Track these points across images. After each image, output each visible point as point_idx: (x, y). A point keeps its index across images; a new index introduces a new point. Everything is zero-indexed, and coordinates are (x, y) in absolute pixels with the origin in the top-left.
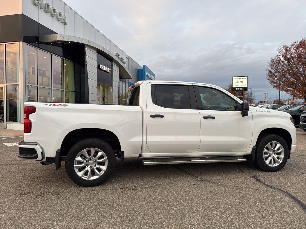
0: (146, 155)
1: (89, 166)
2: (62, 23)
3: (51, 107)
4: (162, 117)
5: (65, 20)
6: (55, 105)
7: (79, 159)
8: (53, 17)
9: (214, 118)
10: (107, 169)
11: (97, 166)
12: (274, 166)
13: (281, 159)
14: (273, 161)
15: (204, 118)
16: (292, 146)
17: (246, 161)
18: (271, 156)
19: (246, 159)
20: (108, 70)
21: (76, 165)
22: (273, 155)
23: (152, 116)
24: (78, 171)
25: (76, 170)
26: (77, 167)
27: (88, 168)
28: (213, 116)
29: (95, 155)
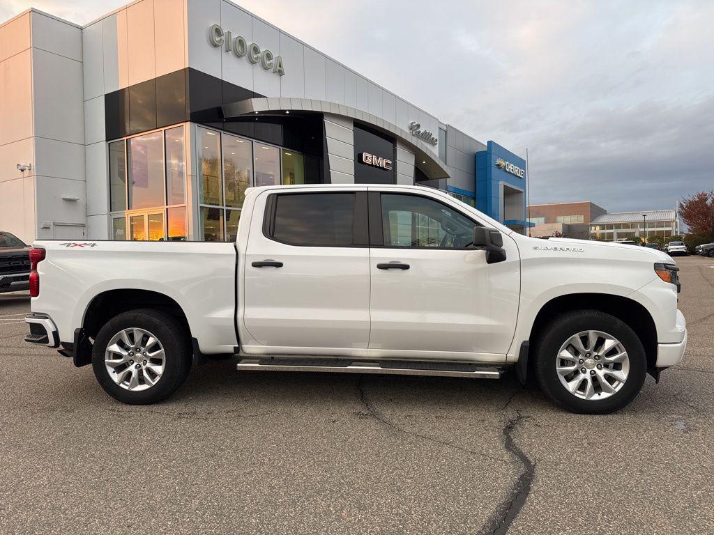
0: (250, 348)
1: (135, 364)
2: (274, 72)
3: (69, 248)
4: (279, 265)
5: (280, 66)
6: (77, 245)
7: (115, 348)
8: (253, 63)
9: (406, 267)
10: (164, 373)
11: (148, 365)
12: (596, 397)
13: (620, 381)
14: (590, 383)
15: (381, 267)
16: (659, 345)
17: (498, 378)
18: (588, 371)
19: (498, 373)
20: (382, 162)
21: (110, 359)
22: (595, 369)
23: (256, 265)
24: (114, 372)
25: (110, 370)
26: (111, 365)
27: (132, 368)
28: (403, 262)
29: (144, 342)
